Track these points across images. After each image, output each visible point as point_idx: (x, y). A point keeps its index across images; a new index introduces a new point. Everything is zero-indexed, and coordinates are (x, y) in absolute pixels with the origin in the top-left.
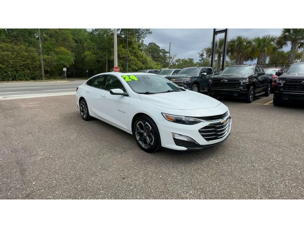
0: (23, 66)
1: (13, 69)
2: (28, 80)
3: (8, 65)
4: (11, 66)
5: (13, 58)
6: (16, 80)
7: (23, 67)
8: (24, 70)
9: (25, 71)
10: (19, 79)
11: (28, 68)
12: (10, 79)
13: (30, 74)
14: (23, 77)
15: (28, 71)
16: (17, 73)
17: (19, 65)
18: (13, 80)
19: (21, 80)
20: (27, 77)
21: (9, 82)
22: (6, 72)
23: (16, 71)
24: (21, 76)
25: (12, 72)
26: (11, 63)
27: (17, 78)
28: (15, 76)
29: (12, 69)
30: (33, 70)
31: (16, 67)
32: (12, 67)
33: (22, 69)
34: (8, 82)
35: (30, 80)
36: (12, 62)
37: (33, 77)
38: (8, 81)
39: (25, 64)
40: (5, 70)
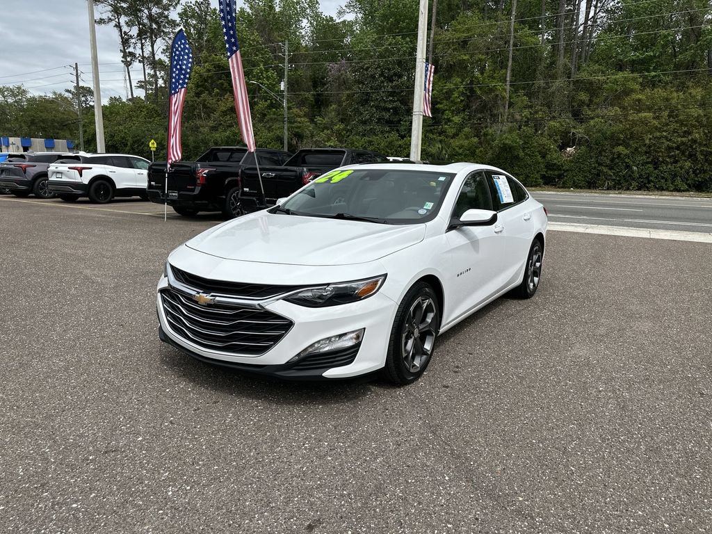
0: (678, 148)
1: (648, 158)
2: (679, 191)
3: (636, 149)
4: (644, 149)
5: (656, 128)
6: (648, 189)
7: (677, 152)
8: (676, 162)
9: (679, 165)
10: (656, 188)
11: (692, 156)
12: (634, 184)
13: (694, 172)
14: (669, 182)
15: (688, 164)
16: (655, 169)
17: (668, 146)
18: (639, 189)
19: (661, 189)
20: (678, 181)
21: (628, 192)
22: (628, 167)
23: (656, 164)
24: (663, 178)
25: (643, 165)
26: (647, 142)
27: (653, 182)
28: (648, 178)
29: (645, 157)
30: (706, 161)
31: (656, 151)
32: (646, 152)
33: (674, 156)
34: (620, 193)
35: (687, 190)
36: (650, 139)
37: (702, 182)
38: (628, 189)
39: (683, 143)
40: (627, 160)
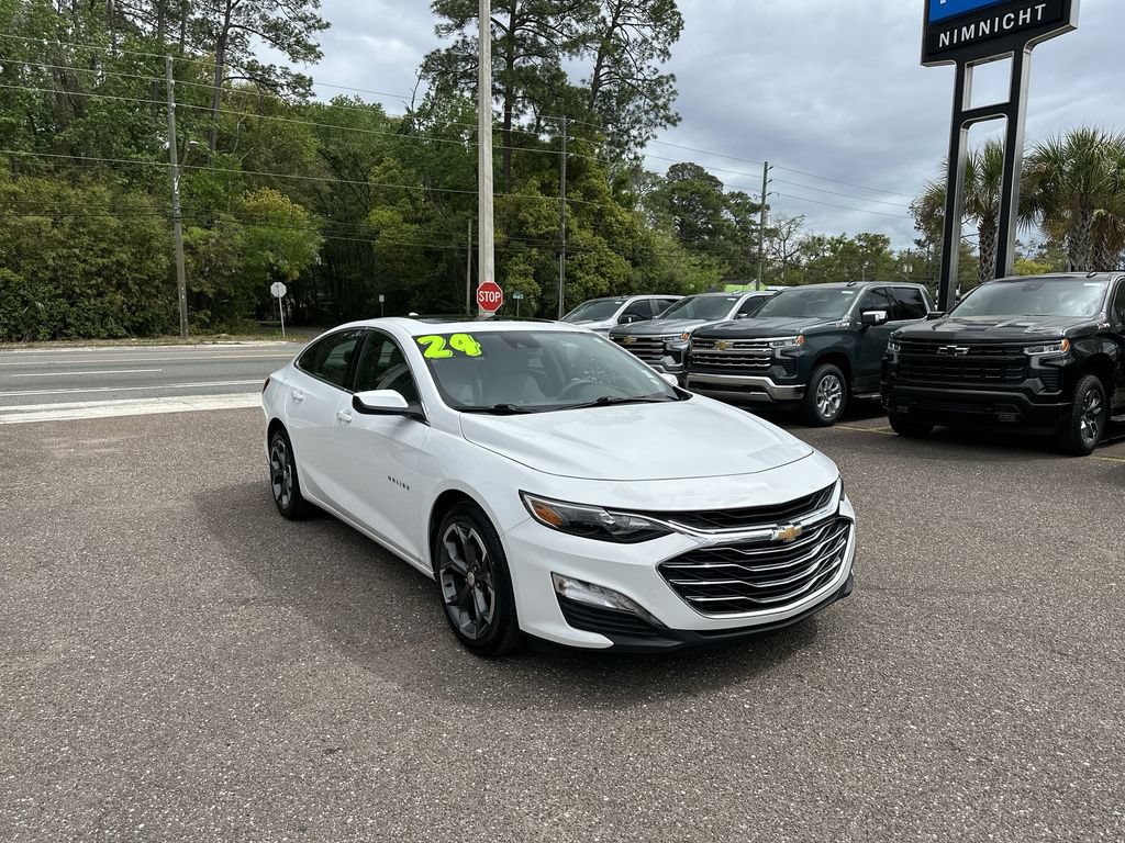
0: (99, 274)
1: (56, 288)
2: (116, 337)
3: (34, 273)
4: (48, 274)
5: (61, 243)
6: (68, 337)
7: (100, 280)
8: (100, 294)
9: (107, 299)
10: (79, 334)
11: (121, 286)
12: (43, 330)
13: (129, 308)
14: (98, 326)
15: (119, 298)
16: (72, 305)
17: (84, 269)
18: (53, 337)
19: (88, 336)
20: (111, 323)
21: (35, 344)
22: (25, 303)
23: (69, 297)
24: (87, 319)
25: (50, 300)
26: (50, 262)
27: (72, 325)
28: (63, 320)
29: (51, 287)
30: (142, 292)
31: (67, 278)
32: (51, 280)
33: (96, 286)
34: (31, 347)
35: (126, 337)
36: (54, 259)
37: (141, 324)
38: (34, 339)
39: (106, 267)
40: (21, 292)
